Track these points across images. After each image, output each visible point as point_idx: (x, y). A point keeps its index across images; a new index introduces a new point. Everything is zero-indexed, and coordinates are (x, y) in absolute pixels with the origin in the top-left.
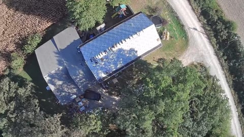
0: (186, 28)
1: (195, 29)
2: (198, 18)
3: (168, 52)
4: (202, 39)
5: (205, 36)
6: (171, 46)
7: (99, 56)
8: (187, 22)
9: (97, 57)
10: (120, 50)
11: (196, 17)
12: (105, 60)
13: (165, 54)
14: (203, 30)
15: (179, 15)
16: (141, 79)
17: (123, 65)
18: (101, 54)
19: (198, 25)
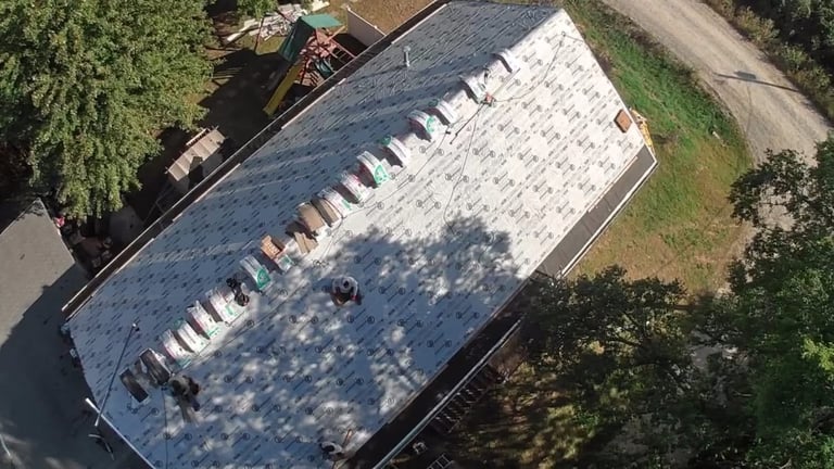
0: (706, 80)
1: (747, 77)
2: (733, 24)
3: (674, 230)
4: (793, 114)
5: (799, 97)
6: (678, 188)
7: (188, 333)
8: (699, 53)
9: (174, 349)
10: (369, 250)
11: (722, 20)
12: (252, 367)
13: (665, 239)
14: (779, 74)
15: (644, 26)
16: (572, 452)
17: (423, 381)
18: (204, 318)
19: (746, 57)
